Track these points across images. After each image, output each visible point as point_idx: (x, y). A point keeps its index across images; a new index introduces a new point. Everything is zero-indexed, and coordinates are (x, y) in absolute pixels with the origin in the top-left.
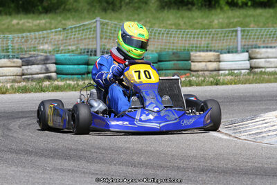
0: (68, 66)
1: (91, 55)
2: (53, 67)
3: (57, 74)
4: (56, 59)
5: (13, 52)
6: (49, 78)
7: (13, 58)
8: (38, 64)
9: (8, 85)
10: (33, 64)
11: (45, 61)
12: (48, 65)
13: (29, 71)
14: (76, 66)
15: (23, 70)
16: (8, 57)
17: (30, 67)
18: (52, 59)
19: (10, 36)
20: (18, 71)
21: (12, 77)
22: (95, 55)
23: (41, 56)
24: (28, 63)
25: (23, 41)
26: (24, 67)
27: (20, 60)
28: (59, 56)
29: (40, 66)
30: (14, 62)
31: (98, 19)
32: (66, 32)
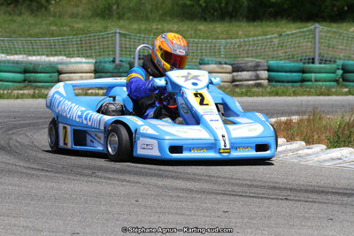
0: (280, 74)
1: (309, 63)
2: (264, 74)
3: (270, 80)
4: (269, 66)
5: (226, 58)
6: (259, 85)
7: (226, 64)
8: (248, 71)
10: (243, 70)
11: (256, 68)
12: (258, 72)
13: (239, 78)
14: (288, 74)
15: (233, 76)
16: (220, 63)
17: (239, 73)
18: (263, 66)
19: (223, 41)
20: (228, 77)
21: (222, 84)
22: (313, 63)
23: (251, 61)
24: (236, 69)
25: (236, 46)
26: (235, 74)
27: (230, 67)
28: (272, 63)
29: (250, 73)
30: (223, 68)
31: (317, 25)
32: (282, 38)
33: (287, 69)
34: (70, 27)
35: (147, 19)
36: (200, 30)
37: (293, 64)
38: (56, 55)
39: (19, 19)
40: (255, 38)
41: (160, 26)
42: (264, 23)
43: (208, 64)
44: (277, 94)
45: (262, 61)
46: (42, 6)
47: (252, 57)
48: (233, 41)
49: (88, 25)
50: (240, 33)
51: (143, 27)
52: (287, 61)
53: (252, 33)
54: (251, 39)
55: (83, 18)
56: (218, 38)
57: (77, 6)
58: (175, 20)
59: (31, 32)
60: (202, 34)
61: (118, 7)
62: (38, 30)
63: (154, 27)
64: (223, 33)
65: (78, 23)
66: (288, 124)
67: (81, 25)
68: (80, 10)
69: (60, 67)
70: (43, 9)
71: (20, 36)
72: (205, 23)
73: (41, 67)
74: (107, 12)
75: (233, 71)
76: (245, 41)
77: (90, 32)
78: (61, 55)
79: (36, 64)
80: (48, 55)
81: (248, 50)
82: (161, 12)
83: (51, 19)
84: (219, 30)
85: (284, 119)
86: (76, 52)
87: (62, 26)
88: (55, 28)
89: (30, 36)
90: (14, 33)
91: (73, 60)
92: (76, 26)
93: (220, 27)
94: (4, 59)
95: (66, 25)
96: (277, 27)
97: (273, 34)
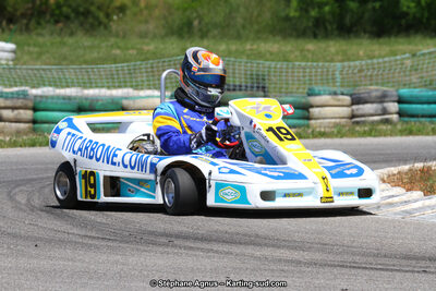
0: (414, 106)
2: (393, 107)
3: (401, 114)
4: (399, 97)
5: (342, 86)
6: (387, 121)
7: (343, 94)
8: (372, 102)
9: (335, 130)
10: (366, 102)
11: (382, 99)
12: (386, 105)
13: (360, 112)
14: (425, 106)
15: (353, 111)
16: (335, 94)
17: (361, 106)
18: (392, 96)
19: (339, 64)
20: (346, 111)
21: (338, 120)
23: (375, 90)
24: (357, 101)
25: (356, 71)
26: (354, 107)
27: (348, 99)
28: (404, 92)
29: (375, 106)
30: (339, 100)
32: (416, 59)
33: (424, 99)
34: (137, 49)
35: (238, 37)
36: (308, 51)
37: (430, 93)
38: (120, 87)
39: (70, 41)
40: (381, 60)
41: (255, 47)
42: (393, 39)
43: (319, 94)
44: (411, 133)
45: (391, 90)
46: (100, 23)
47: (377, 84)
48: (352, 64)
49: (162, 46)
50: (361, 53)
51: (233, 47)
52: (424, 89)
53: (377, 53)
54: (375, 61)
55: (155, 36)
56: (332, 61)
57: (146, 22)
58: (278, 38)
59: (87, 57)
60: (310, 56)
61: (200, 23)
62: (95, 55)
63: (248, 47)
64: (337, 53)
65: (148, 44)
66: (426, 173)
67: (151, 47)
68: (151, 26)
69: (125, 103)
70: (102, 27)
71: (72, 63)
72: (315, 41)
73: (100, 103)
74: (186, 29)
75: (353, 104)
76: (367, 65)
77: (163, 56)
78: (126, 87)
79: (94, 100)
80: (109, 88)
81: (371, 76)
82: (256, 27)
83: (113, 40)
84: (333, 50)
85: (419, 165)
86: (146, 83)
87: (128, 49)
88: (118, 52)
89: (86, 62)
90: (65, 58)
91: (142, 93)
92: (146, 48)
93: (334, 46)
94: (52, 93)
95: (133, 48)
96: (410, 44)
97: (405, 53)
